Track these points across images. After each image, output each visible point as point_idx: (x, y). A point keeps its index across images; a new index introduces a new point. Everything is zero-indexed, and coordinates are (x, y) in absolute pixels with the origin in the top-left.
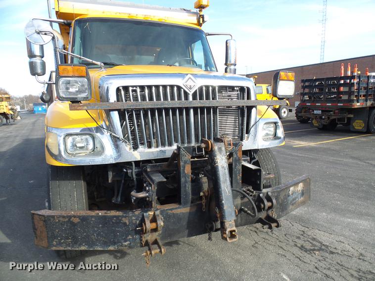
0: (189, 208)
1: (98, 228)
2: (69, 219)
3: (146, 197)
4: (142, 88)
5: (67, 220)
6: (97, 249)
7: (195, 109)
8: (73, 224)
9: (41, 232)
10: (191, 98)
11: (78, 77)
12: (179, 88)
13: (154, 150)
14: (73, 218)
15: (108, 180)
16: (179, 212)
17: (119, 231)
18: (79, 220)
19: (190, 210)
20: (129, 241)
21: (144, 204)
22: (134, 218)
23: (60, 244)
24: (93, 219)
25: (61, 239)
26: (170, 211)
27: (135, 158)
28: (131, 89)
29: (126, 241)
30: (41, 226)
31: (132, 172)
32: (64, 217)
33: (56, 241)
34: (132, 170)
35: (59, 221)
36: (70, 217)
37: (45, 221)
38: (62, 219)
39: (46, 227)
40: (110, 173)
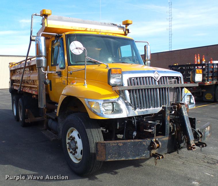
0: (168, 137)
1: (131, 148)
2: (117, 144)
3: (151, 132)
4: (137, 78)
5: (116, 144)
6: (130, 159)
7: (159, 89)
8: (119, 147)
9: (101, 152)
10: (157, 83)
11: (118, 74)
12: (152, 78)
13: (142, 110)
14: (119, 143)
15: (117, 127)
16: (164, 139)
17: (141, 149)
18: (122, 145)
20: (146, 154)
21: (151, 135)
22: (148, 142)
23: (112, 158)
24: (129, 144)
25: (112, 155)
26: (161, 139)
27: (136, 114)
29: (144, 154)
30: (102, 149)
31: (135, 122)
32: (115, 143)
33: (110, 156)
34: (135, 121)
35: (112, 145)
36: (118, 143)
37: (105, 146)
38: (114, 144)
39: (105, 149)
40: (118, 123)
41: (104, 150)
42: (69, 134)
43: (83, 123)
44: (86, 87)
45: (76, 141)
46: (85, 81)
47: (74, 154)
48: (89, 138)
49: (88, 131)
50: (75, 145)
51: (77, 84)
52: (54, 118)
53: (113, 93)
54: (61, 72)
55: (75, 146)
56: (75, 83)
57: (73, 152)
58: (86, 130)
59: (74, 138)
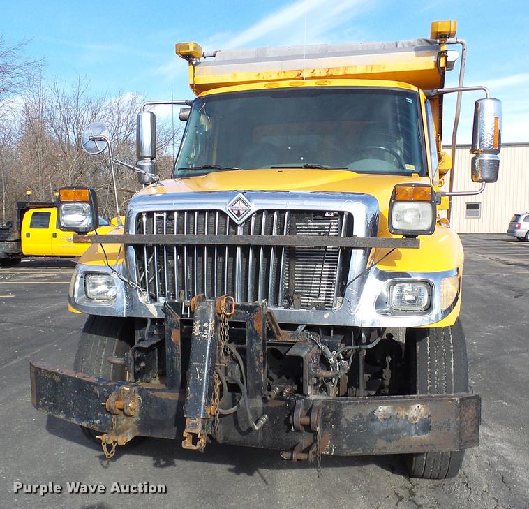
0: (178, 394)
8: (55, 384)
10: (240, 231)
11: (80, 202)
12: (222, 214)
14: (55, 376)
17: (91, 404)
19: (179, 398)
20: (101, 419)
22: (105, 390)
26: (151, 393)
27: (151, 314)
28: (155, 215)
29: (97, 419)
33: (42, 401)
35: (45, 376)
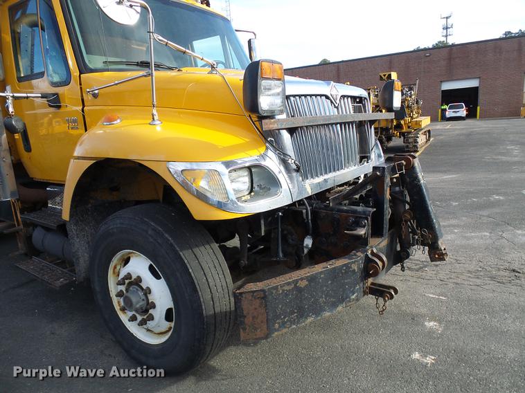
0: (387, 239)
1: (327, 286)
2: (296, 285)
3: (362, 235)
5: (293, 286)
9: (254, 317)
11: (276, 79)
14: (300, 282)
15: (261, 233)
16: (382, 246)
18: (307, 283)
22: (360, 262)
23: (283, 325)
24: (322, 276)
25: (285, 318)
26: (378, 247)
29: (353, 294)
30: (256, 309)
31: (307, 212)
32: (289, 284)
33: (279, 323)
34: (307, 209)
35: (283, 291)
36: (297, 281)
37: (264, 298)
38: (286, 288)
39: (266, 306)
40: (262, 222)
41: (263, 311)
42: (115, 267)
43: (167, 235)
44: (158, 128)
45: (148, 288)
46: (155, 112)
47: (143, 323)
48: (194, 278)
49: (186, 255)
50: (144, 297)
51: (125, 122)
52: (53, 225)
53: (248, 140)
54: (57, 94)
55: (143, 300)
56: (119, 121)
57: (137, 315)
58: (181, 253)
59: (139, 280)
